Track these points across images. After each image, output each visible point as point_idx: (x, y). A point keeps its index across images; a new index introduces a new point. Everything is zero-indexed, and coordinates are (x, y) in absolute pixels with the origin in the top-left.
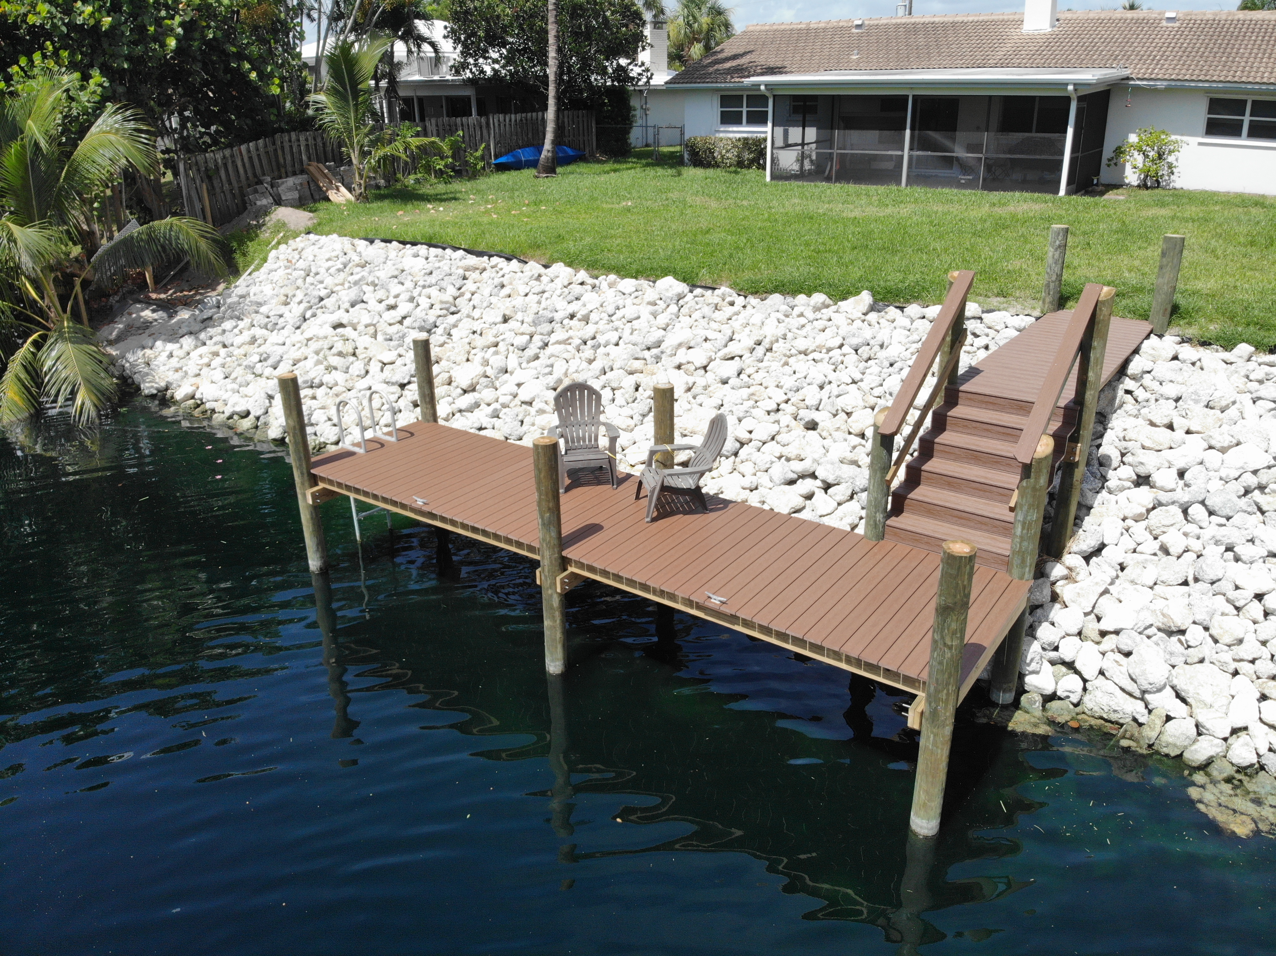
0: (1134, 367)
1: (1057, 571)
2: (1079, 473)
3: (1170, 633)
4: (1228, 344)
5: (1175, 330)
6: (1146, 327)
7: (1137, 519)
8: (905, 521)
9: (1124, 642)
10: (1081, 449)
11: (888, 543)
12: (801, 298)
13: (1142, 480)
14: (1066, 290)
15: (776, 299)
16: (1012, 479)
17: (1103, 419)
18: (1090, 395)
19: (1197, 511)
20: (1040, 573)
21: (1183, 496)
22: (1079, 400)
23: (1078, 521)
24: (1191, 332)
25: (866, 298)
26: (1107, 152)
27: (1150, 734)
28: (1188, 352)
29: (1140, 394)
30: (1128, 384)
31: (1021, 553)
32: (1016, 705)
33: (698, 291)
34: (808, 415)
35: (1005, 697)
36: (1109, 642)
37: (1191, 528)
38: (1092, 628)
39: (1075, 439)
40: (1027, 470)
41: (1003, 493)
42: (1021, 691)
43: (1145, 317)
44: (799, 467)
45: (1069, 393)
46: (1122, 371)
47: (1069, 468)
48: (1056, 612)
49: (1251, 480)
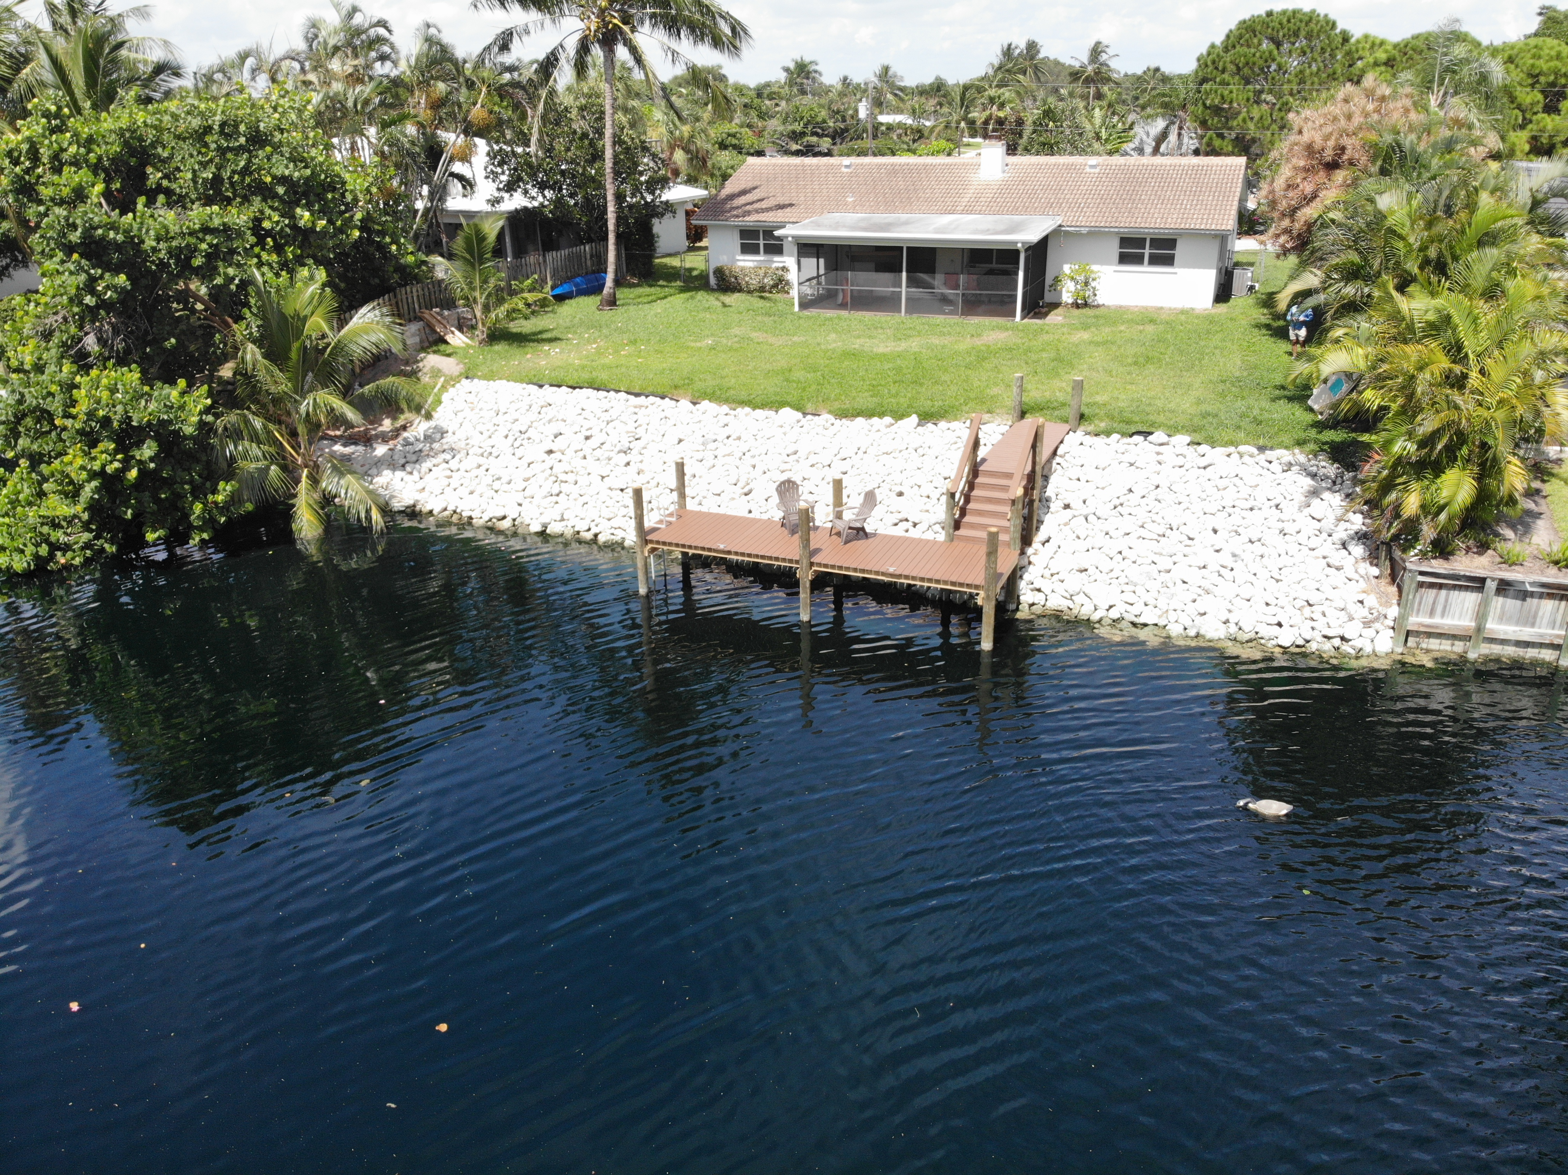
0: (1059, 452)
1: (1030, 551)
2: (1036, 504)
3: (1081, 571)
4: (1108, 433)
5: (1082, 428)
6: (1067, 427)
7: (1066, 524)
8: (962, 532)
9: (1060, 577)
10: (1036, 494)
11: (955, 543)
12: (875, 420)
13: (1067, 506)
14: (1025, 407)
15: (860, 420)
16: (1007, 509)
17: (1046, 478)
18: (1038, 468)
19: (1091, 518)
20: (1023, 553)
21: (1085, 511)
22: (1033, 471)
23: (1038, 529)
24: (1091, 428)
25: (914, 419)
26: (1049, 280)
27: (1075, 612)
28: (1088, 440)
29: (1063, 464)
30: (1058, 459)
31: (1014, 539)
32: (1017, 609)
33: (809, 417)
34: (898, 489)
35: (1012, 607)
36: (1056, 577)
37: (1089, 526)
38: (1047, 573)
39: (1033, 488)
40: (1013, 502)
41: (1003, 515)
42: (1019, 603)
43: (1067, 422)
44: (900, 516)
45: (1029, 468)
46: (1055, 453)
47: (1032, 502)
48: (1031, 568)
49: (1117, 502)
